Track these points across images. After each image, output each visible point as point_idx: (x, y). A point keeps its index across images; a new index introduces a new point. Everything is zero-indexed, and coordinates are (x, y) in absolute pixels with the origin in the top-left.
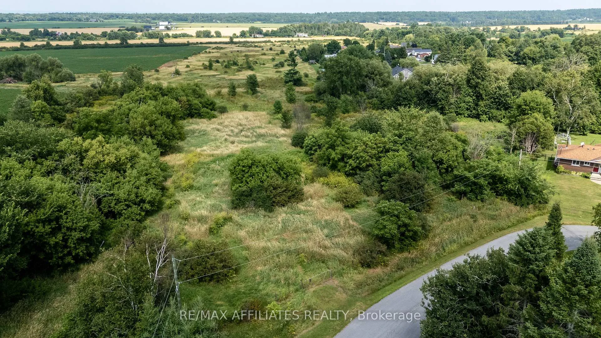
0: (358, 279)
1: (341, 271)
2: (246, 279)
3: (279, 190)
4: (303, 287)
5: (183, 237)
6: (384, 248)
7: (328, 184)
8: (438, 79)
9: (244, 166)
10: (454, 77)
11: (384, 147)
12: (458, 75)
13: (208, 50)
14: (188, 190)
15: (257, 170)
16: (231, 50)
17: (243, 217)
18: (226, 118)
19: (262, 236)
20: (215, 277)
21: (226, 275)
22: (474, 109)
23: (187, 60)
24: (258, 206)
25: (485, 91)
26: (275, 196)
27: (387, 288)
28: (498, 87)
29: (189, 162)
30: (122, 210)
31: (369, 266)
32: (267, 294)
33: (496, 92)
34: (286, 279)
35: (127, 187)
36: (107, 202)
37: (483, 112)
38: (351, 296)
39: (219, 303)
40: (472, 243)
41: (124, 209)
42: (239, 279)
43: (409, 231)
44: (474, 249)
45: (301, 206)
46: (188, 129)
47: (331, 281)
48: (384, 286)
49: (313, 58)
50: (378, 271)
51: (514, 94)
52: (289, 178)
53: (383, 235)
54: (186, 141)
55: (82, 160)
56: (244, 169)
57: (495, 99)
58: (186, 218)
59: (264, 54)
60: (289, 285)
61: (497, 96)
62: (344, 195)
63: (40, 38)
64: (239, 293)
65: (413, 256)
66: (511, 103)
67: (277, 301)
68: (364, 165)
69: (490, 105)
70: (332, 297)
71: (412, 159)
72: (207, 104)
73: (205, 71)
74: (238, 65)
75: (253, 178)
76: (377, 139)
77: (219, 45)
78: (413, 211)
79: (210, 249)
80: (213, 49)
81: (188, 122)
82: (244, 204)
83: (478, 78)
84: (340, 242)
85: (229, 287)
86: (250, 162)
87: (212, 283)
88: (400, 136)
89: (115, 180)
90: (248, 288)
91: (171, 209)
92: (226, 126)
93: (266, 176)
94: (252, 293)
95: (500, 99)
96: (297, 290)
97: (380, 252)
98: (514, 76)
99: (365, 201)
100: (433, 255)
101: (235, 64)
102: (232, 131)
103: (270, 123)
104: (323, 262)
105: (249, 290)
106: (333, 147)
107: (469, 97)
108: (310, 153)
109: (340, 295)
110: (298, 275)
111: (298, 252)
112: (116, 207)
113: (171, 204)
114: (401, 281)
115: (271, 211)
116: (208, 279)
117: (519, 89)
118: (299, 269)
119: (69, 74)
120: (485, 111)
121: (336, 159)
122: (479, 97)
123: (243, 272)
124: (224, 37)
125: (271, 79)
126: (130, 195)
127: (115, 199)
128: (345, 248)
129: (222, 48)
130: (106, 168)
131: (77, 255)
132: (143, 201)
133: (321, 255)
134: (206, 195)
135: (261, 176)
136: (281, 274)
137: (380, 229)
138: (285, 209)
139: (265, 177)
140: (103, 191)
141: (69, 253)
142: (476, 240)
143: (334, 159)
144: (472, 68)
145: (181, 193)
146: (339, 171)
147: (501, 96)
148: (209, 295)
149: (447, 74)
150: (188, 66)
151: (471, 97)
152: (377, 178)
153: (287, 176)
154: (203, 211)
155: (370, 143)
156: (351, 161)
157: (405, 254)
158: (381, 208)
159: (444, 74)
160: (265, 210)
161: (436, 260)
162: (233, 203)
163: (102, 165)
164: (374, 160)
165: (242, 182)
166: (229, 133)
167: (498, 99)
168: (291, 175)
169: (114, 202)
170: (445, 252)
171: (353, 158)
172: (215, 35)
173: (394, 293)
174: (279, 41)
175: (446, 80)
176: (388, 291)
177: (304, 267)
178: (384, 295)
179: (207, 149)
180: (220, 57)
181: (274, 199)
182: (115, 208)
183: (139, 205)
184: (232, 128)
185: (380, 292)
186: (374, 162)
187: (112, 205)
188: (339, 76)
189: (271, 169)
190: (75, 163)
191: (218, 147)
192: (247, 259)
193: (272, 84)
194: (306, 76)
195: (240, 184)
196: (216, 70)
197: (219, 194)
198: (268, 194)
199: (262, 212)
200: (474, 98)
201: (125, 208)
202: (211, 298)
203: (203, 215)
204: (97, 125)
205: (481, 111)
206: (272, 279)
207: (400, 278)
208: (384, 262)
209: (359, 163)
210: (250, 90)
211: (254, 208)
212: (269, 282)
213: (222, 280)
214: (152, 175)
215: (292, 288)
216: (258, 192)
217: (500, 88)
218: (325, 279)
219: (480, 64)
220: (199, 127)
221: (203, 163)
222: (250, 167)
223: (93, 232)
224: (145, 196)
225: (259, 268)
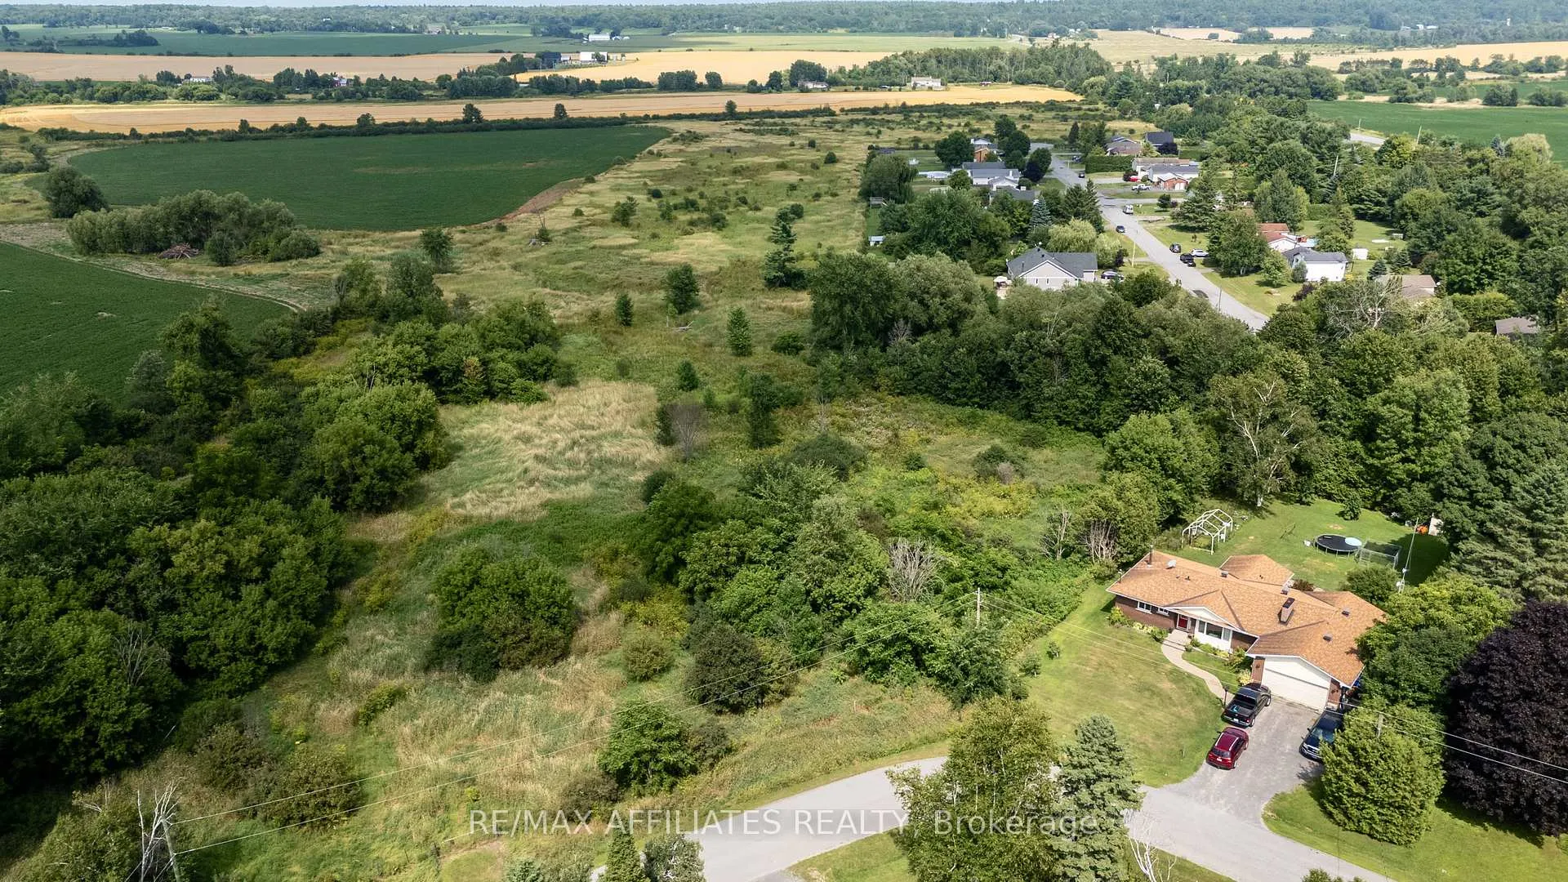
11: (744, 553)
13: (659, 146)
14: (377, 612)
16: (717, 143)
17: (432, 689)
23: (588, 187)
24: (464, 669)
25: (1116, 377)
26: (502, 649)
28: (1142, 372)
29: (415, 535)
30: (220, 666)
33: (1137, 383)
35: (236, 623)
41: (224, 665)
46: (468, 434)
47: (495, 844)
49: (880, 192)
55: (164, 569)
59: (784, 165)
61: (1136, 393)
63: (297, 93)
72: (536, 364)
73: (608, 230)
74: (698, 208)
76: (732, 536)
77: (695, 127)
80: (675, 140)
81: (478, 413)
95: (1144, 401)
101: (692, 204)
102: (553, 444)
107: (1088, 386)
112: (211, 660)
115: (486, 681)
119: (304, 241)
126: (238, 638)
127: (210, 646)
130: (203, 583)
131: (113, 758)
132: (263, 648)
134: (398, 630)
138: (516, 676)
139: (490, 611)
140: (189, 632)
141: (100, 755)
145: (360, 620)
147: (1146, 394)
149: (1051, 324)
150: (579, 211)
151: (1093, 386)
155: (716, 545)
159: (1046, 326)
160: (476, 679)
163: (197, 581)
166: (544, 451)
169: (207, 651)
172: (702, 84)
179: (468, 500)
180: (672, 175)
181: (501, 655)
182: (207, 662)
183: (254, 656)
184: (559, 436)
187: (204, 656)
190: (151, 574)
191: (495, 494)
196: (636, 227)
198: (489, 646)
199: (467, 683)
200: (1099, 387)
201: (227, 662)
211: (456, 673)
216: (471, 640)
217: (1145, 375)
219: (1114, 314)
220: (493, 430)
221: (439, 540)
223: (137, 722)
224: (267, 639)
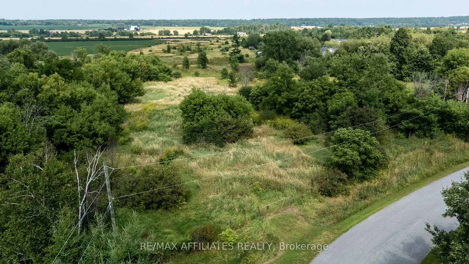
0: (320, 207)
1: (301, 199)
2: (197, 207)
3: (230, 127)
4: (260, 215)
5: (133, 167)
6: (344, 176)
7: (275, 126)
8: (364, 48)
9: (195, 105)
10: (379, 45)
11: (330, 89)
12: (382, 44)
13: (167, 42)
14: (142, 131)
15: (209, 108)
16: (186, 42)
17: (195, 151)
18: (181, 81)
19: (214, 167)
20: (164, 203)
21: (175, 201)
22: (398, 72)
23: (150, 48)
24: (208, 141)
25: (408, 55)
26: (225, 133)
27: (353, 217)
28: (420, 52)
29: (145, 109)
30: (74, 142)
31: (329, 195)
32: (220, 222)
33: (419, 56)
34: (240, 207)
36: (59, 134)
37: (406, 74)
38: (314, 225)
39: (167, 230)
40: (433, 174)
41: (77, 142)
42: (189, 207)
43: (370, 158)
44: (437, 179)
45: (252, 142)
46: (147, 88)
47: (289, 209)
48: (350, 215)
49: (252, 45)
50: (340, 199)
51: (435, 58)
52: (239, 117)
53: (343, 162)
54: (144, 96)
55: (36, 94)
56: (195, 107)
57: (417, 62)
58: (137, 152)
59: (212, 44)
60: (244, 212)
61: (419, 59)
62: (293, 132)
63: (37, 36)
64: (189, 220)
65: (376, 184)
66: (432, 65)
67: (232, 228)
68: (311, 106)
69: (413, 68)
70: (293, 226)
71: (358, 99)
72: (164, 70)
73: (164, 54)
74: (191, 50)
75: (204, 116)
76: (322, 82)
77: (176, 40)
78: (374, 137)
79: (158, 174)
80: (172, 41)
81: (147, 84)
82: (195, 140)
83: (401, 45)
84: (295, 172)
85: (178, 214)
86: (202, 100)
87: (160, 210)
88: (345, 79)
89: (68, 114)
90: (199, 216)
91: (124, 146)
92: (181, 87)
93: (217, 114)
94: (204, 220)
95: (422, 62)
96: (253, 218)
97: (340, 180)
98: (434, 42)
99: (313, 139)
100: (396, 185)
101: (189, 49)
102: (185, 90)
103: (218, 84)
104: (280, 190)
105: (201, 218)
106: (279, 92)
107: (393, 62)
108: (256, 102)
109: (301, 223)
110: (254, 203)
111: (252, 181)
112: (68, 139)
113: (124, 141)
114: (367, 210)
115: (222, 146)
116: (155, 205)
117: (438, 53)
118: (253, 197)
119: (53, 54)
120: (408, 73)
121: (282, 103)
122: (402, 61)
123: (193, 201)
124: (180, 35)
125: (218, 58)
126: (83, 128)
127: (68, 132)
128: (301, 177)
129: (178, 41)
130: (60, 102)
132: (95, 135)
133: (277, 183)
134: (159, 134)
135: (212, 113)
136: (234, 201)
137: (341, 157)
138: (236, 144)
139: (215, 115)
140: (55, 123)
142: (437, 172)
143: (281, 102)
144: (396, 36)
145: (135, 133)
146: (285, 115)
147: (423, 59)
148: (156, 222)
149: (372, 43)
150: (150, 51)
151: (395, 62)
152: (324, 118)
153: (237, 115)
154: (154, 145)
155: (315, 86)
156: (296, 104)
157: (366, 183)
158: (339, 135)
159: (369, 44)
160: (216, 145)
161: (399, 190)
162: (185, 139)
163: (56, 99)
164: (320, 101)
165: (193, 120)
166: (183, 91)
167: (420, 62)
168: (241, 113)
169: (66, 134)
170: (407, 182)
171: (299, 101)
172: (173, 34)
173: (363, 222)
174: (224, 37)
175: (371, 48)
176: (356, 220)
177: (259, 196)
178: (352, 224)
179: (162, 101)
180: (177, 46)
181: (224, 136)
182: (66, 140)
183: (92, 138)
184: (186, 88)
185: (346, 221)
186: (321, 103)
187: (64, 137)
188: (277, 48)
189: (222, 108)
190: (30, 96)
191: (172, 100)
192: (198, 187)
193: (218, 61)
194: (247, 56)
195: (192, 122)
196: (174, 53)
197: (171, 133)
198: (219, 131)
199: (213, 146)
200: (398, 62)
202: (158, 225)
203: (155, 148)
204: (58, 69)
205: (404, 73)
206: (225, 206)
207: (366, 206)
208: (346, 190)
209: (306, 105)
210: (200, 65)
211: (205, 143)
212: (222, 209)
213: (171, 207)
214: (107, 113)
215: (248, 216)
216: (209, 128)
217: (422, 52)
218: (283, 207)
219: (403, 33)
220: (157, 87)
221: (158, 110)
222: (202, 106)
224: (97, 130)
225: (211, 197)
